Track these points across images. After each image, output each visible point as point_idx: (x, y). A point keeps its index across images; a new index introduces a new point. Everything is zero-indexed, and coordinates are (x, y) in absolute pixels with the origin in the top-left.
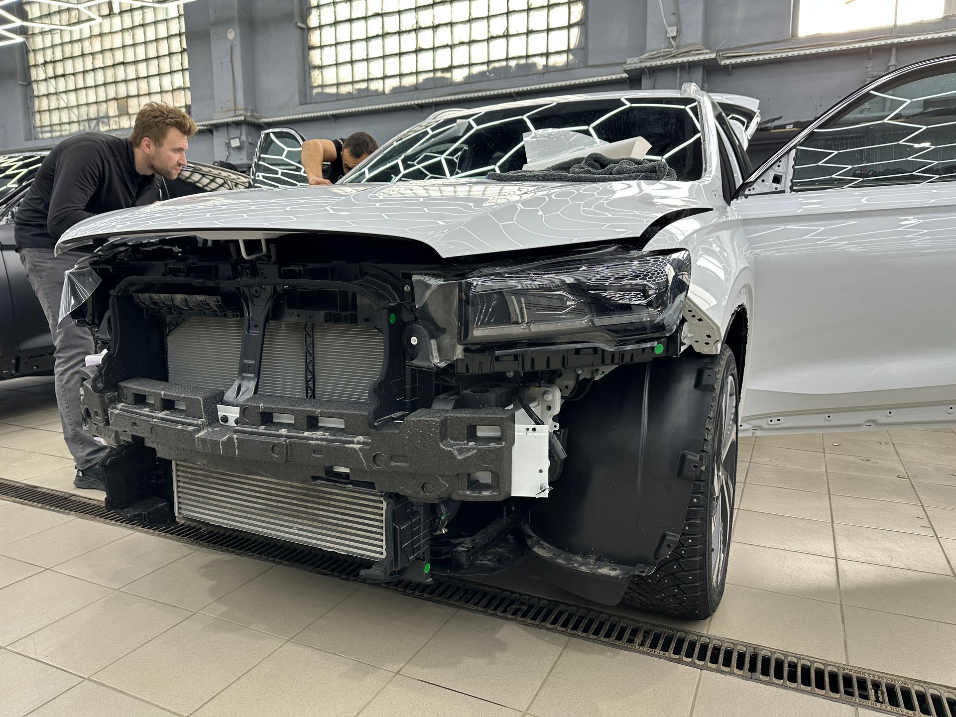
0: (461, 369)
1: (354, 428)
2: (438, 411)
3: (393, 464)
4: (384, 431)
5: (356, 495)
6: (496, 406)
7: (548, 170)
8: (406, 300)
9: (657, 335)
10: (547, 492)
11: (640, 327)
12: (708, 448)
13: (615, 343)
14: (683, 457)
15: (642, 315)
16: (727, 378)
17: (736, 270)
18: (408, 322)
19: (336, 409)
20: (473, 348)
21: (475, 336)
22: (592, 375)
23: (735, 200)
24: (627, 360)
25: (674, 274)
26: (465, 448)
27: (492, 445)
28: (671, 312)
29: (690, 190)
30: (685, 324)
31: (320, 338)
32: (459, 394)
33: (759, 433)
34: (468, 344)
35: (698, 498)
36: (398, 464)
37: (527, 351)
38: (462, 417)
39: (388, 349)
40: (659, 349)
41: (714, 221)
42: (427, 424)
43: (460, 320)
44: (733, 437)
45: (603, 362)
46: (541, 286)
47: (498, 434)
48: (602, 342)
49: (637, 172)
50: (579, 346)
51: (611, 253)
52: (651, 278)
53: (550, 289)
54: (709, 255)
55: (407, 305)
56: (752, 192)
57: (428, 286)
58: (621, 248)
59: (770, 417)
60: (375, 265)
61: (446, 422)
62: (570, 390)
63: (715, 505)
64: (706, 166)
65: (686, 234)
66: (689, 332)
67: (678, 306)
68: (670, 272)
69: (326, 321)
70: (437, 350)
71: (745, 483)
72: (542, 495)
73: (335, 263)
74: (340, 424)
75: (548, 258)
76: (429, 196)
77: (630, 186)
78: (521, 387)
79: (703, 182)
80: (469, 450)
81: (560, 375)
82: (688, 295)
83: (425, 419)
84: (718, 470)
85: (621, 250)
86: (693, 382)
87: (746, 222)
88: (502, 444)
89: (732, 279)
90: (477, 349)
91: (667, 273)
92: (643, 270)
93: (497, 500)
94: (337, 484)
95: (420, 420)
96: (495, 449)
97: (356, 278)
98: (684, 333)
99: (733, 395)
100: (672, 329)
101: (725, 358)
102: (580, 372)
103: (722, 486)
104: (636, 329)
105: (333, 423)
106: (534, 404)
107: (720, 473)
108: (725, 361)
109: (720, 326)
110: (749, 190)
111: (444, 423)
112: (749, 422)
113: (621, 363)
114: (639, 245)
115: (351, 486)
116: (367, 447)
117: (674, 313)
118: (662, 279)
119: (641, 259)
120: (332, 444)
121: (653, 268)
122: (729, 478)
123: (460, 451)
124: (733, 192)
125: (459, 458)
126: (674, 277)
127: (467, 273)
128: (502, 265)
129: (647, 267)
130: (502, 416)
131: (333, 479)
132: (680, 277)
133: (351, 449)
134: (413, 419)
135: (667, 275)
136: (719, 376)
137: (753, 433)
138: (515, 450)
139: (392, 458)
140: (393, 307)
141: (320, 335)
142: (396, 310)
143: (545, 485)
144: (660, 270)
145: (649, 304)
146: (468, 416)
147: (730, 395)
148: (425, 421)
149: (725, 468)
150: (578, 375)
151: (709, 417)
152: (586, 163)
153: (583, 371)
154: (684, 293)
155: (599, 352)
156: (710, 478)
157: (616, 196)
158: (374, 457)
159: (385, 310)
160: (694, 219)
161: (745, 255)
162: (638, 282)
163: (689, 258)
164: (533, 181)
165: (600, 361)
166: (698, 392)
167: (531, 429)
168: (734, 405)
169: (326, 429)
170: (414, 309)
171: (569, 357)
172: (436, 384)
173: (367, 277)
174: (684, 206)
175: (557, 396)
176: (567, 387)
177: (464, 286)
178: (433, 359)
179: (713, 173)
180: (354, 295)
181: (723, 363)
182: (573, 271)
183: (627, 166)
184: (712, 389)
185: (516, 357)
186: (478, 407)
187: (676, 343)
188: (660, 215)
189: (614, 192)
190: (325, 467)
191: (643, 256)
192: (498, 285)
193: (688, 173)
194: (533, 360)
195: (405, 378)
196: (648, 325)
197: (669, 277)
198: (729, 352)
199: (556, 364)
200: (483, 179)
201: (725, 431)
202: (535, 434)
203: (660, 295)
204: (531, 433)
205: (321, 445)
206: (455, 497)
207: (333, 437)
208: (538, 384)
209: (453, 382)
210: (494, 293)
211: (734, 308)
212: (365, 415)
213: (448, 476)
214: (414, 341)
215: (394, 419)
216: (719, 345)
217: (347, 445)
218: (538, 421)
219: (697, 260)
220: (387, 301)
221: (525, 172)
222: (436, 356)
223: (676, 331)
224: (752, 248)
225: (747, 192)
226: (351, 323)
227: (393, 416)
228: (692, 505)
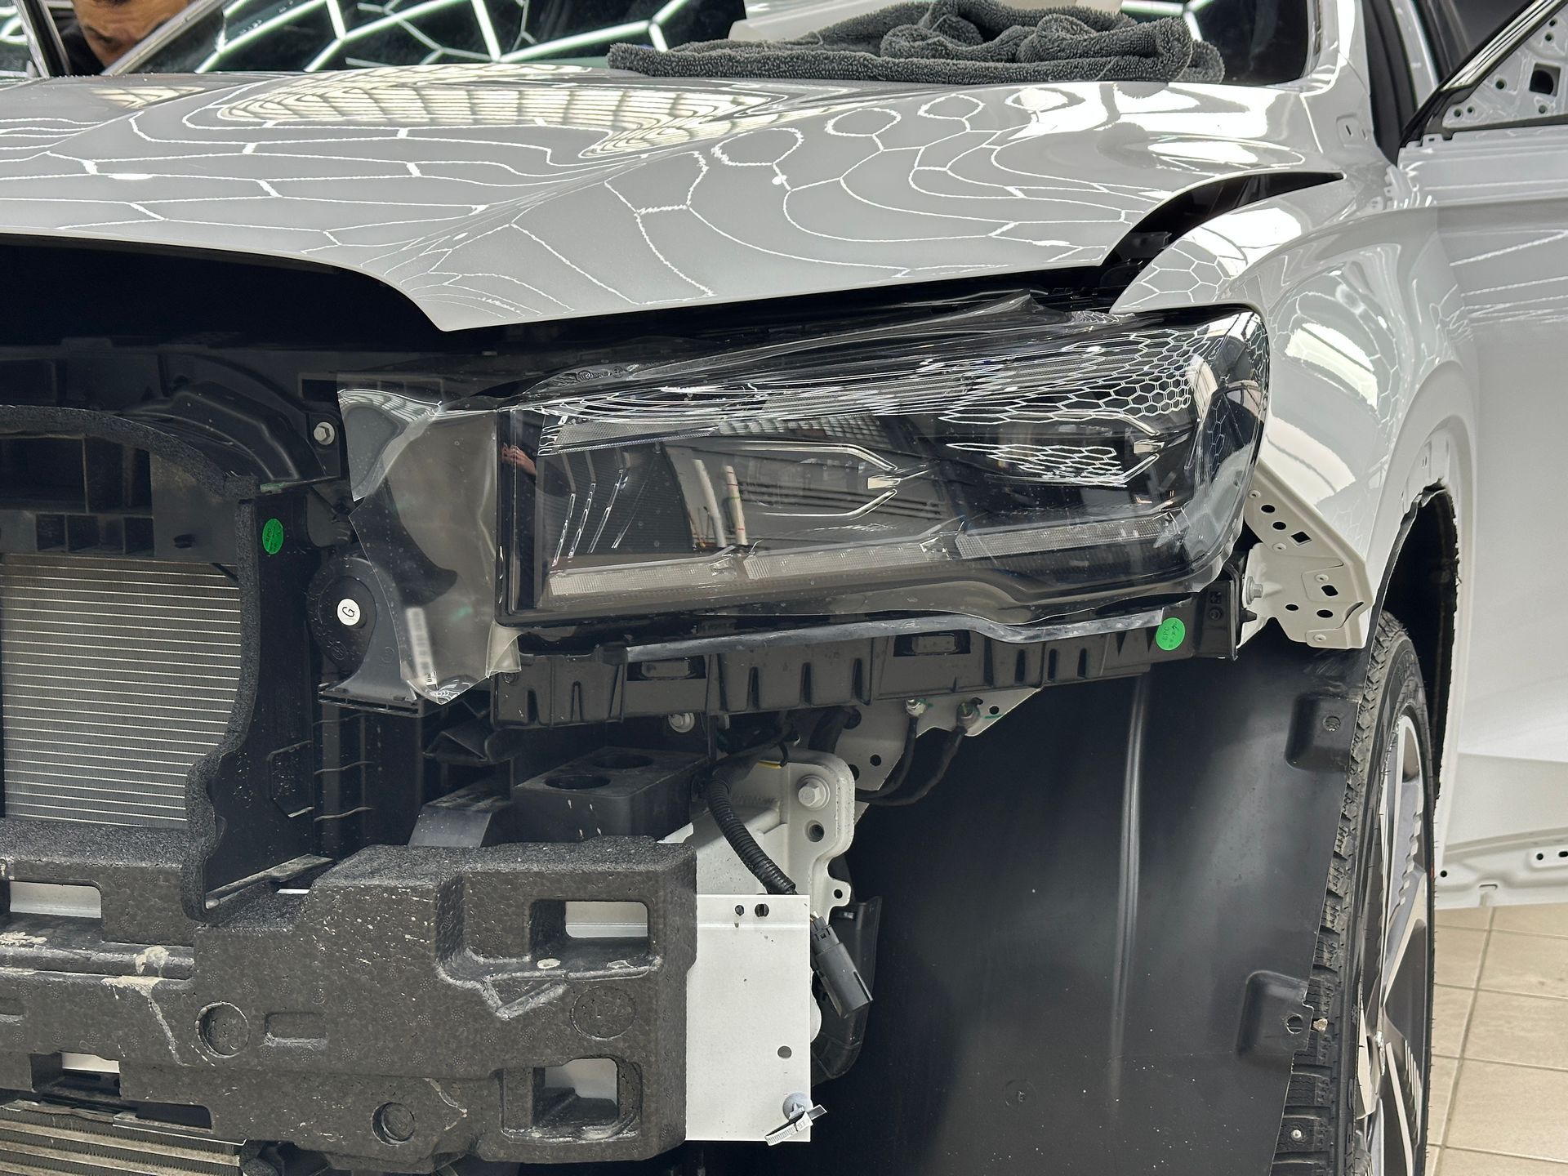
0: (511, 708)
1: (133, 917)
2: (433, 852)
3: (272, 1041)
4: (239, 928)
5: (146, 1148)
6: (634, 832)
7: (812, 40)
8: (321, 474)
9: (1162, 588)
10: (806, 1123)
11: (1110, 559)
12: (1336, 957)
13: (1029, 615)
14: (1257, 989)
15: (1112, 524)
16: (1392, 723)
17: (1416, 371)
18: (330, 549)
19: (71, 854)
20: (552, 635)
21: (561, 598)
22: (958, 719)
23: (1412, 145)
24: (1067, 671)
25: (1214, 387)
26: (526, 981)
27: (619, 968)
28: (1207, 509)
29: (1273, 113)
30: (1255, 552)
31: (24, 604)
32: (505, 793)
33: (1502, 898)
34: (532, 624)
35: (1306, 1127)
36: (290, 1042)
37: (732, 645)
38: (516, 875)
39: (255, 641)
40: (1172, 635)
41: (1345, 213)
42: (395, 902)
43: (503, 540)
44: (1419, 913)
45: (989, 680)
46: (792, 425)
47: (636, 928)
48: (984, 612)
49: (1096, 54)
50: (911, 626)
51: (1012, 318)
52: (1141, 400)
53: (821, 437)
54: (1326, 324)
55: (325, 491)
56: (1466, 121)
57: (395, 426)
58: (1041, 300)
59: (1536, 844)
60: (214, 352)
61: (459, 893)
62: (886, 770)
63: (1364, 1145)
64: (1319, 37)
65: (1254, 257)
66: (1268, 576)
67: (1227, 491)
68: (1203, 381)
69: (44, 543)
70: (427, 642)
71: (1462, 1058)
72: (790, 1135)
73: (74, 346)
74: (88, 903)
75: (806, 334)
76: (433, 122)
77: (1074, 100)
78: (722, 763)
79: (1311, 89)
80: (538, 986)
81: (853, 720)
82: (1262, 455)
83: (386, 883)
84: (1372, 1026)
85: (1041, 308)
86: (1282, 739)
87: (1448, 216)
88: (650, 963)
89: (1404, 402)
90: (564, 641)
91: (1192, 384)
92: (1115, 374)
93: (636, 1155)
94: (82, 1112)
95: (368, 889)
96: (628, 981)
97: (148, 397)
98: (1251, 579)
99: (1416, 776)
100: (1210, 570)
101: (1386, 657)
102: (918, 709)
103: (1386, 1080)
104: (1096, 570)
105: (61, 900)
106: (768, 819)
107: (1379, 1038)
108: (1386, 670)
109: (1363, 556)
110: (1458, 114)
111: (451, 895)
112: (1470, 861)
113: (1046, 682)
114: (1102, 294)
115: (130, 1118)
116: (180, 985)
117: (1218, 513)
118: (1176, 404)
119: (1112, 336)
120: (55, 977)
121: (1146, 368)
122: (1408, 1051)
123: (509, 992)
124: (1409, 118)
125: (505, 1014)
126: (1216, 397)
127: (530, 383)
128: (649, 357)
129: (1127, 366)
130: (652, 868)
131: (67, 1093)
132: (1235, 396)
133: (122, 992)
134: (343, 883)
135: (1191, 392)
136: (1368, 719)
137: (1483, 898)
138: (697, 981)
139: (269, 1020)
140: (272, 497)
141: (24, 593)
142: (287, 507)
143: (798, 1100)
144: (1171, 376)
145: (1138, 486)
146: (535, 868)
147: (1407, 777)
148: (386, 889)
149: (1396, 1019)
150: (913, 721)
151: (1337, 855)
152: (933, 21)
153: (929, 706)
154: (1249, 448)
155: (977, 648)
156: (1345, 1058)
157: (1033, 130)
158: (206, 1019)
159: (247, 510)
160: (1284, 209)
161: (1444, 325)
162: (1102, 412)
163: (1261, 337)
164: (760, 76)
165: (978, 676)
166: (1298, 774)
167: (750, 910)
168: (1420, 810)
169: (35, 923)
170: (350, 505)
171: (877, 662)
172: (427, 761)
173: (183, 393)
174: (1253, 166)
175: (844, 790)
176: (876, 760)
177: (517, 428)
178: (414, 675)
179: (1343, 60)
180: (142, 462)
181: (1380, 675)
182: (897, 377)
183: (1063, 34)
184: (1345, 762)
185: (698, 665)
186: (570, 837)
187: (1224, 614)
188: (1166, 196)
189: (1025, 117)
190: (33, 1057)
191: (1114, 330)
192: (631, 422)
193: (1261, 58)
194: (755, 676)
195: (318, 739)
196: (1136, 554)
197: (1197, 396)
198: (1398, 639)
199: (833, 689)
200: (599, 66)
201: (1392, 897)
202: (766, 924)
203: (1172, 458)
204: (749, 921)
205: (18, 982)
206: (489, 1151)
207: (60, 953)
208: (778, 752)
209: (485, 752)
210: (625, 449)
211: (1411, 496)
212: (173, 873)
213: (464, 1080)
214: (348, 612)
215: (277, 884)
216: (1364, 619)
217: (109, 981)
218: (777, 884)
219: (1287, 339)
220: (253, 478)
221: (735, 46)
222: (425, 666)
223: (1225, 576)
224: (1468, 301)
225: (1449, 121)
226: (132, 551)
227: (274, 872)
228: (1289, 1149)
